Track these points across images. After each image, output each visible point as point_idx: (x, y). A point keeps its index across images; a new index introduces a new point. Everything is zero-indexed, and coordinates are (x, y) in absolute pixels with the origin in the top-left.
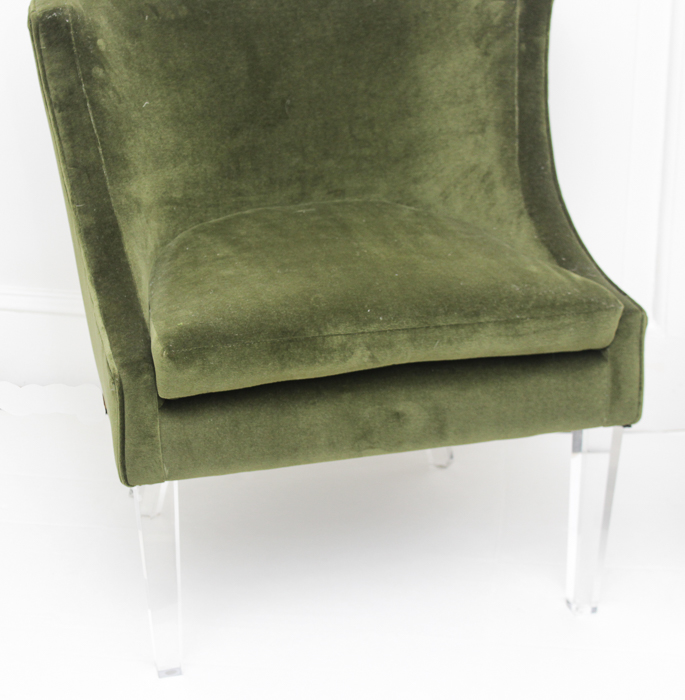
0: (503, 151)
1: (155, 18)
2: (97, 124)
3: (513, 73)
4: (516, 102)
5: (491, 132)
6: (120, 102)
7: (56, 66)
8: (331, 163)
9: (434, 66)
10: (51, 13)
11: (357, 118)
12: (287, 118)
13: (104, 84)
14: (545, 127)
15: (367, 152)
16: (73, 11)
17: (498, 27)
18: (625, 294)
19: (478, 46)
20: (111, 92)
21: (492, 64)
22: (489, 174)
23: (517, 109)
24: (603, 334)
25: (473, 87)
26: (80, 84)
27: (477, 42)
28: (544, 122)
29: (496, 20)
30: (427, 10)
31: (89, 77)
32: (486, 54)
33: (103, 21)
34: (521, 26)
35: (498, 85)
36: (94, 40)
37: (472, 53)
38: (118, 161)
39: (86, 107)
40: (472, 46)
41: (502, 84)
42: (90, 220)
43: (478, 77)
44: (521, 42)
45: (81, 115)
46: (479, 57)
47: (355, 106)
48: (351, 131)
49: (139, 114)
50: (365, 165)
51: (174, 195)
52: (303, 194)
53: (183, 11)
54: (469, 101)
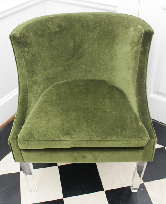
0: (133, 76)
1: (49, 31)
2: (25, 63)
3: (138, 56)
4: (138, 64)
7: (16, 48)
8: (93, 68)
9: (120, 49)
10: (14, 35)
11: (101, 58)
12: (83, 57)
14: (145, 70)
17: (136, 43)
19: (131, 47)
20: (30, 55)
21: (133, 52)
23: (138, 66)
25: (128, 57)
26: (21, 53)
27: (131, 45)
29: (136, 41)
30: (121, 33)
31: (24, 51)
33: (31, 35)
34: (142, 43)
35: (134, 58)
37: (129, 48)
39: (23, 59)
40: (129, 46)
43: (130, 55)
44: (141, 48)
45: (21, 61)
46: (131, 50)
47: (100, 55)
48: (99, 61)
49: (40, 58)
50: (102, 70)
51: (50, 77)
52: (86, 75)
53: (57, 30)
54: (127, 60)
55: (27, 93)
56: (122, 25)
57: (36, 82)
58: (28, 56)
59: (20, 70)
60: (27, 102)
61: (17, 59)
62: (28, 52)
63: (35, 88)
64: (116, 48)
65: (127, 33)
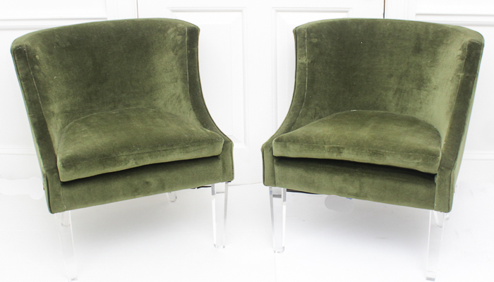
0: (184, 88)
1: (58, 47)
3: (186, 61)
4: (187, 71)
5: (179, 81)
6: (45, 77)
7: (21, 66)
8: (124, 95)
9: (159, 59)
10: (18, 47)
11: (133, 79)
12: (108, 80)
13: (39, 71)
14: (198, 79)
15: (137, 90)
16: (26, 46)
17: (180, 45)
18: (225, 136)
19: (173, 52)
20: (42, 74)
21: (178, 58)
22: (179, 96)
23: (188, 73)
24: (218, 150)
25: (172, 66)
26: (30, 72)
27: (173, 50)
28: (198, 77)
29: (179, 43)
30: (156, 40)
31: (33, 69)
32: (176, 55)
33: (38, 49)
34: (188, 44)
36: (35, 56)
37: (172, 54)
38: (45, 99)
39: (33, 80)
40: (171, 52)
41: (182, 65)
42: (36, 120)
43: (174, 63)
44: (188, 50)
45: (31, 83)
46: (174, 56)
47: (132, 74)
48: (131, 83)
49: (53, 81)
50: (136, 95)
51: (67, 109)
52: (115, 107)
53: (68, 44)
54: (171, 71)
56: (156, 29)
57: (53, 114)
61: (23, 82)
63: (53, 120)
64: (153, 60)
65: (165, 38)
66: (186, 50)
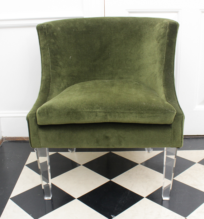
0: (160, 68)
1: (76, 30)
2: (50, 54)
3: (165, 48)
4: (165, 55)
5: (157, 63)
8: (120, 70)
9: (147, 46)
10: (41, 25)
11: (128, 59)
12: (109, 58)
15: (129, 68)
17: (162, 35)
18: (181, 109)
19: (157, 41)
20: (56, 46)
21: (160, 45)
22: (156, 74)
23: (165, 57)
24: (170, 120)
25: (155, 52)
26: (47, 43)
27: (157, 39)
28: (173, 62)
29: (162, 34)
30: (147, 32)
32: (159, 42)
34: (168, 35)
35: (160, 51)
37: (155, 42)
39: (48, 49)
43: (156, 49)
44: (167, 39)
45: (46, 51)
46: (157, 43)
47: (127, 56)
48: (126, 62)
49: (65, 53)
50: (129, 71)
51: (74, 74)
53: (84, 29)
54: (154, 55)
55: (50, 82)
56: (149, 24)
57: (59, 75)
58: (53, 47)
59: (44, 61)
60: (49, 90)
61: (42, 50)
62: (54, 44)
63: (58, 80)
64: (143, 46)
65: (153, 30)
66: (165, 40)
